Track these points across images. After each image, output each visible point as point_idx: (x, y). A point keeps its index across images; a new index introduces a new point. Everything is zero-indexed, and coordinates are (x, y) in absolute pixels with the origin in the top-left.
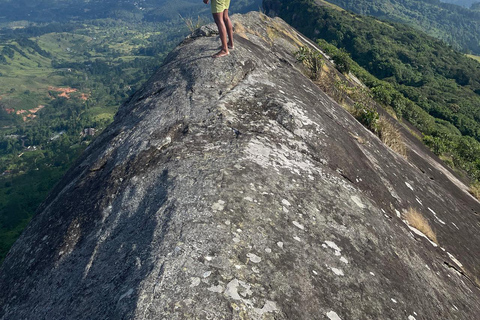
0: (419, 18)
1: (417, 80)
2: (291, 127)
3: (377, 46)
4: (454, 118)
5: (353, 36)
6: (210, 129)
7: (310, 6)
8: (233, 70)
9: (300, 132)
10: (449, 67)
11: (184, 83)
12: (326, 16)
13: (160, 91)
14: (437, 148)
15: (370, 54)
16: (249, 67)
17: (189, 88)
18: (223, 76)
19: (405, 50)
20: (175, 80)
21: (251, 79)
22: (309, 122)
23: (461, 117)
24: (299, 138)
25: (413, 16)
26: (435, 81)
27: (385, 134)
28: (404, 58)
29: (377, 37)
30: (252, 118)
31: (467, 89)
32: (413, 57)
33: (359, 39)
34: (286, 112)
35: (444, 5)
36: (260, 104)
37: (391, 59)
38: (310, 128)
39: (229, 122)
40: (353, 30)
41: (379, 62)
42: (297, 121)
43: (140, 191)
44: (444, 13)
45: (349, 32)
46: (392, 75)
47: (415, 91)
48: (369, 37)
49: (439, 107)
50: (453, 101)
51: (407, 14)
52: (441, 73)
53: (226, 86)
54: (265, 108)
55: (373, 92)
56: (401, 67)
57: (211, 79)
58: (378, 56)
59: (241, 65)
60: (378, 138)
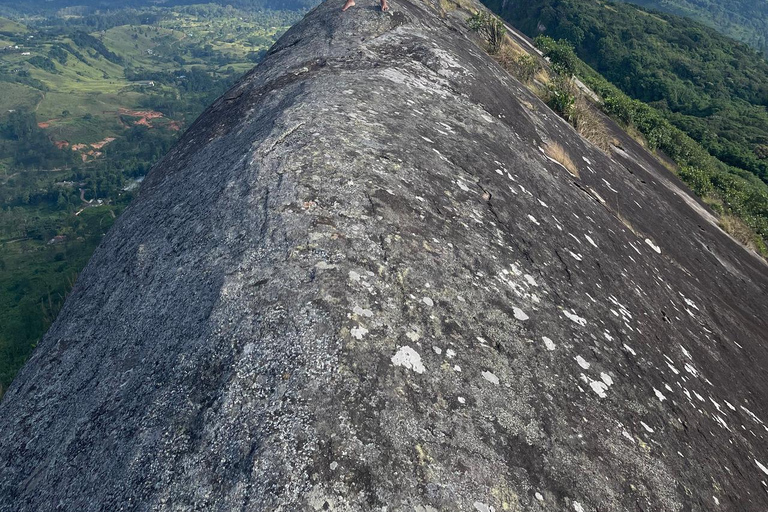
1: (703, 105)
2: (435, 68)
3: (638, 51)
4: (760, 166)
5: (599, 34)
8: (379, 20)
9: (443, 72)
10: (756, 86)
11: (323, 33)
13: (296, 43)
15: (627, 65)
16: (398, 19)
17: (330, 36)
18: (368, 25)
19: (685, 58)
20: (312, 31)
21: (399, 30)
22: (457, 65)
24: (441, 76)
26: (733, 109)
27: (582, 122)
28: (683, 72)
29: (640, 37)
30: (394, 58)
32: (695, 70)
33: (609, 40)
34: (433, 55)
36: (406, 48)
37: (660, 73)
38: (455, 70)
40: (599, 24)
41: (641, 77)
42: (442, 63)
45: (593, 29)
46: (661, 97)
47: (699, 123)
48: (625, 36)
49: (737, 149)
50: (759, 141)
52: (742, 96)
53: (370, 34)
54: (409, 52)
55: (608, 105)
56: (676, 85)
57: (354, 27)
58: (640, 68)
59: (389, 14)
60: (571, 126)
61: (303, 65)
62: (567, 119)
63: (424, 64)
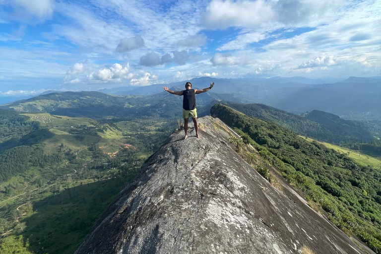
0: (278, 119)
1: (277, 146)
2: (231, 189)
3: (259, 131)
4: (293, 163)
6: (186, 191)
7: (231, 113)
8: (199, 151)
9: (237, 193)
10: (291, 141)
11: (173, 157)
12: (238, 117)
13: (161, 161)
14: (289, 180)
15: (256, 134)
16: (207, 149)
17: (176, 161)
18: (194, 155)
19: (272, 133)
20: (168, 155)
21: (208, 157)
22: (241, 185)
23: (296, 163)
24: (236, 197)
25: (275, 118)
26: (285, 147)
27: (273, 180)
28: (271, 136)
29: (260, 127)
30: (210, 183)
31: (299, 151)
32: (275, 136)
33: (251, 128)
34: (229, 180)
35: (289, 114)
36: (214, 173)
37: (265, 137)
38: (242, 189)
39: (197, 187)
40: (249, 123)
41: (260, 138)
42: (235, 185)
43: (141, 241)
44: (289, 117)
45: (247, 125)
46: (266, 144)
47: (276, 151)
48: (256, 127)
49: (287, 158)
50: (292, 156)
51: (272, 117)
52: (287, 143)
53: (195, 161)
54: (217, 176)
56: (270, 140)
58: (260, 135)
59: (203, 148)
60: (267, 181)
62: (266, 178)
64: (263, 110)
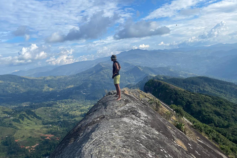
0: (225, 93)
1: (226, 124)
3: (203, 108)
5: (190, 103)
6: (112, 117)
7: (167, 89)
8: (121, 102)
12: (176, 94)
13: (95, 111)
14: (227, 151)
15: (200, 112)
16: (127, 101)
18: (117, 104)
19: (218, 109)
20: (100, 107)
21: (127, 105)
24: (141, 119)
25: (221, 92)
26: (235, 125)
27: (187, 132)
29: (203, 103)
30: (126, 114)
32: (222, 113)
33: (193, 105)
36: (130, 111)
37: (211, 114)
39: (118, 115)
40: (190, 100)
41: (205, 116)
42: (141, 115)
45: (188, 101)
46: (212, 123)
47: (225, 130)
48: (198, 103)
51: (218, 91)
53: (118, 107)
55: (195, 126)
56: (216, 118)
57: (113, 105)
58: (204, 113)
59: (124, 100)
60: (184, 134)
61: (97, 118)
62: (182, 131)
63: (136, 116)
64: (206, 83)
